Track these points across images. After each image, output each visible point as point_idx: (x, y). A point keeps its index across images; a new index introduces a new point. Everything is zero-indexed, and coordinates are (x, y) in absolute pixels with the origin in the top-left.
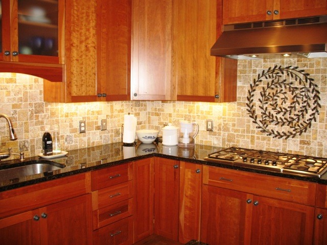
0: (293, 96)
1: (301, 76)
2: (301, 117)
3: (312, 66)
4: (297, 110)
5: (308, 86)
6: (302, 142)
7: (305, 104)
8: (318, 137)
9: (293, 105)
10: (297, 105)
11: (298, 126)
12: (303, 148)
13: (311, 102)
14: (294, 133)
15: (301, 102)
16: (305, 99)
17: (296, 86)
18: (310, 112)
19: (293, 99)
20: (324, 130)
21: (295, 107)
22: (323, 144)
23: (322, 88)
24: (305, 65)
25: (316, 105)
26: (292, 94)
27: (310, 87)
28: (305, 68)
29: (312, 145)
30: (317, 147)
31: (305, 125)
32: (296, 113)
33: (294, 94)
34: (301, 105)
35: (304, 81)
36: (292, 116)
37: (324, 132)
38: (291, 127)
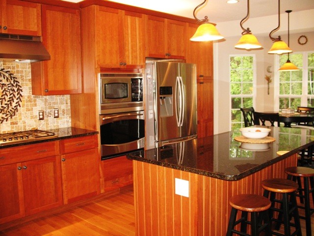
0: (2, 90)
1: (7, 75)
2: (10, 105)
3: (14, 68)
4: (7, 101)
5: (12, 83)
6: (12, 123)
7: (12, 96)
8: (23, 118)
9: (3, 97)
10: (6, 96)
11: (9, 112)
12: (13, 128)
13: (16, 94)
14: (6, 117)
15: (8, 94)
16: (11, 92)
17: (3, 83)
18: (16, 101)
19: (3, 92)
20: (25, 112)
21: (5, 98)
22: (26, 121)
23: (22, 84)
24: (9, 68)
25: (19, 95)
26: (2, 89)
27: (14, 83)
28: (9, 70)
29: (19, 124)
30: (23, 125)
31: (13, 110)
32: (6, 102)
33: (3, 89)
34: (9, 96)
35: (10, 79)
36: (3, 105)
37: (26, 113)
38: (3, 114)
